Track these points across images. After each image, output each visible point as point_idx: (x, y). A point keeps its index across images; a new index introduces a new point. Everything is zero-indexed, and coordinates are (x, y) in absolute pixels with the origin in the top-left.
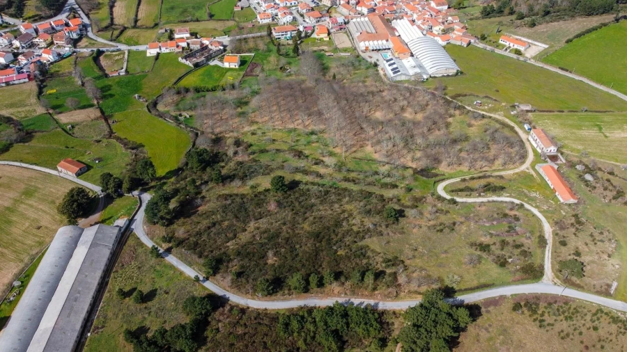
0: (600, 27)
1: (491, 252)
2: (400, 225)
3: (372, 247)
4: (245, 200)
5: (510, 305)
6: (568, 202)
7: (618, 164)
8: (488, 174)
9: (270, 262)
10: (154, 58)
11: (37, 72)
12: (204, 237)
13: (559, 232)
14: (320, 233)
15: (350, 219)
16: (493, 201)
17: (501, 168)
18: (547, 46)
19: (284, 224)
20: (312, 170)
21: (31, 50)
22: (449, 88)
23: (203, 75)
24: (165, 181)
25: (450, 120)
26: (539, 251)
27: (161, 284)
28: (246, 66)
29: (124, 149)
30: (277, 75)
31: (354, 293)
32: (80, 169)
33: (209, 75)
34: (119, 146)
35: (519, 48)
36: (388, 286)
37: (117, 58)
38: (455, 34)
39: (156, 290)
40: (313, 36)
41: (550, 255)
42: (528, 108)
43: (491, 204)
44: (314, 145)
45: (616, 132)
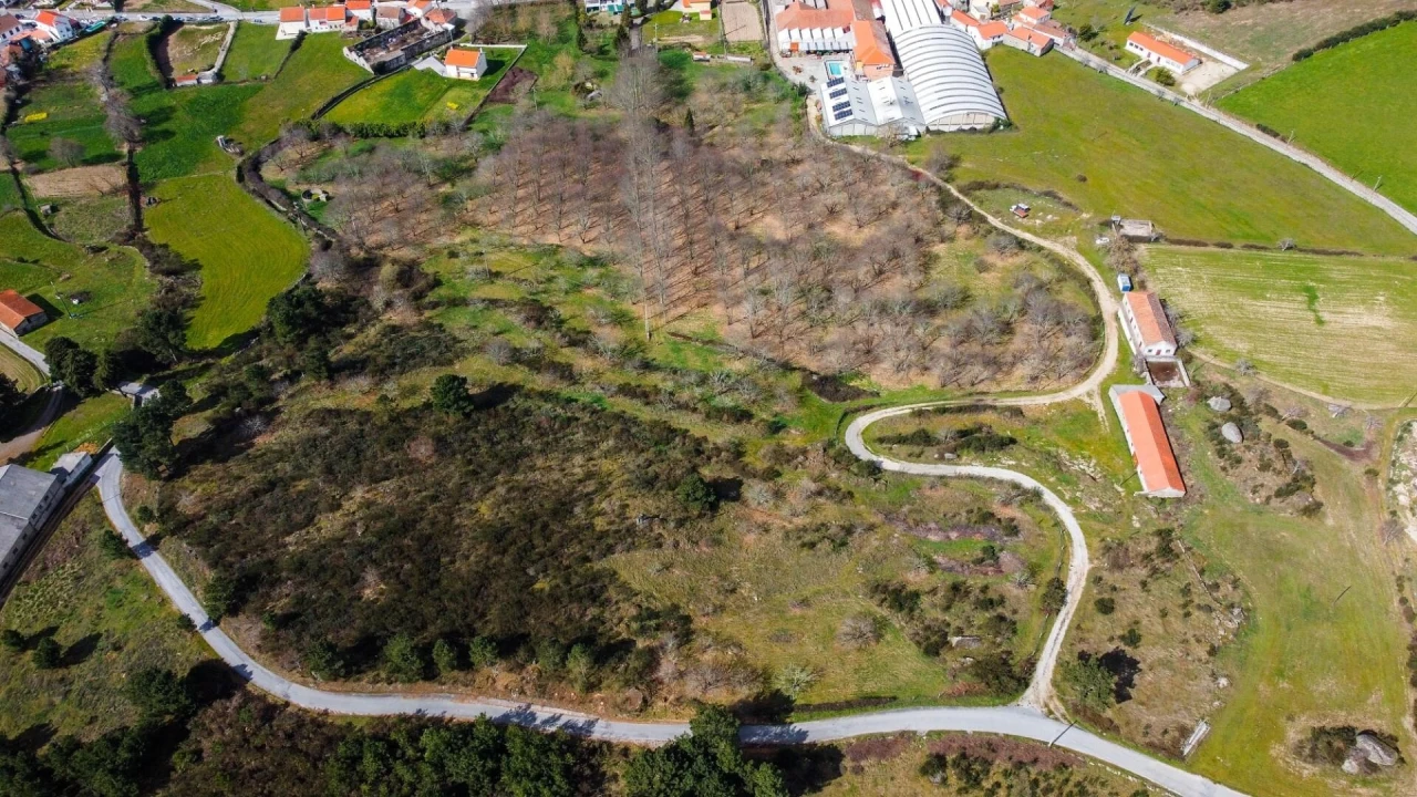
0: (1394, 23)
1: (917, 612)
2: (716, 522)
3: (624, 575)
4: (367, 428)
5: (919, 758)
6: (1159, 495)
7: (1326, 399)
8: (989, 401)
9: (368, 593)
10: (290, 44)
11: (13, 68)
12: (240, 516)
13: (1105, 575)
14: (509, 529)
15: (597, 500)
16: (971, 477)
17: (1023, 387)
18: (1243, 66)
19: (434, 498)
20: (558, 359)
21: (13, 12)
22: (966, 164)
23: (392, 94)
24: (210, 360)
25: (939, 249)
26: (1037, 621)
27: (115, 623)
28: (500, 74)
29: (148, 272)
30: (563, 105)
31: (542, 691)
32: (28, 319)
33: (405, 94)
34: (142, 262)
35: (1169, 67)
36: (627, 684)
37: (208, 39)
38: (1020, 20)
39: (99, 636)
40: (673, 8)
41: (1063, 633)
42: (1143, 230)
43: (962, 484)
44: (589, 291)
45: (1351, 310)
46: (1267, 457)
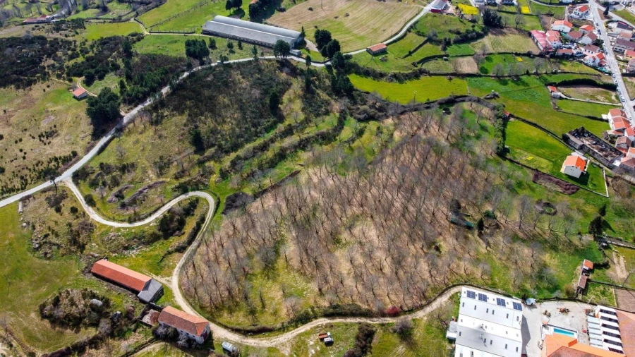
13: (84, 219)
37: (601, 98)
46: (74, 307)
